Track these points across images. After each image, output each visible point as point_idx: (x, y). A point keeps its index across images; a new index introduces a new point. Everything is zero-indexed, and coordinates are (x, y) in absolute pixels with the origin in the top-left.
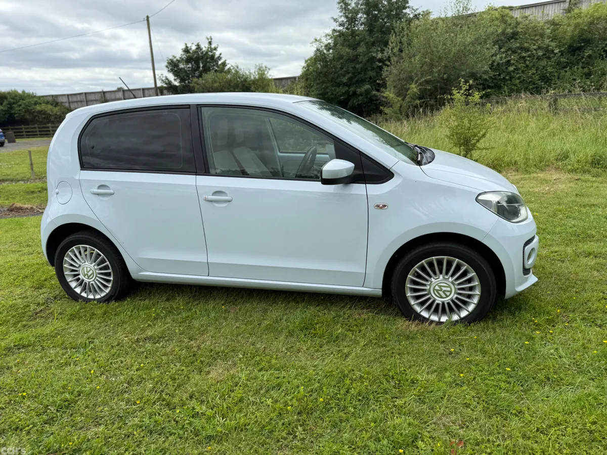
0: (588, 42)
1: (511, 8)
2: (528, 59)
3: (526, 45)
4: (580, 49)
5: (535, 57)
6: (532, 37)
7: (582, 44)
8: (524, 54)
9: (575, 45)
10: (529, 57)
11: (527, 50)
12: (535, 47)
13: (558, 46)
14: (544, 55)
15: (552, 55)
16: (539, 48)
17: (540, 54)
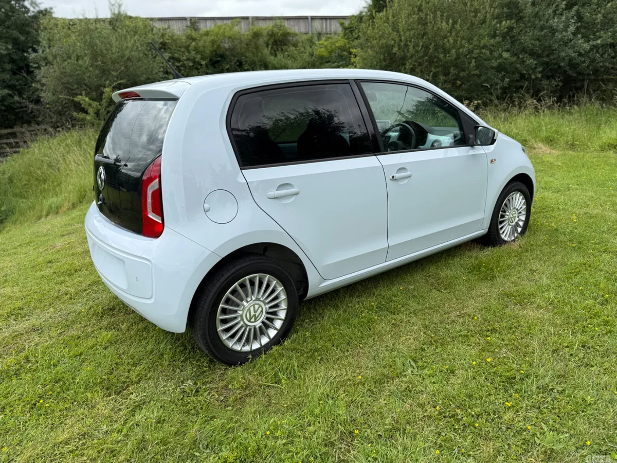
0: (222, 56)
1: (152, 19)
2: (182, 68)
3: (176, 55)
4: (218, 62)
5: (188, 67)
6: (179, 49)
7: (219, 59)
8: (178, 64)
9: (214, 59)
10: (182, 66)
11: (178, 60)
12: (185, 58)
13: (202, 59)
14: (193, 66)
15: (199, 67)
16: (188, 59)
17: (191, 64)
